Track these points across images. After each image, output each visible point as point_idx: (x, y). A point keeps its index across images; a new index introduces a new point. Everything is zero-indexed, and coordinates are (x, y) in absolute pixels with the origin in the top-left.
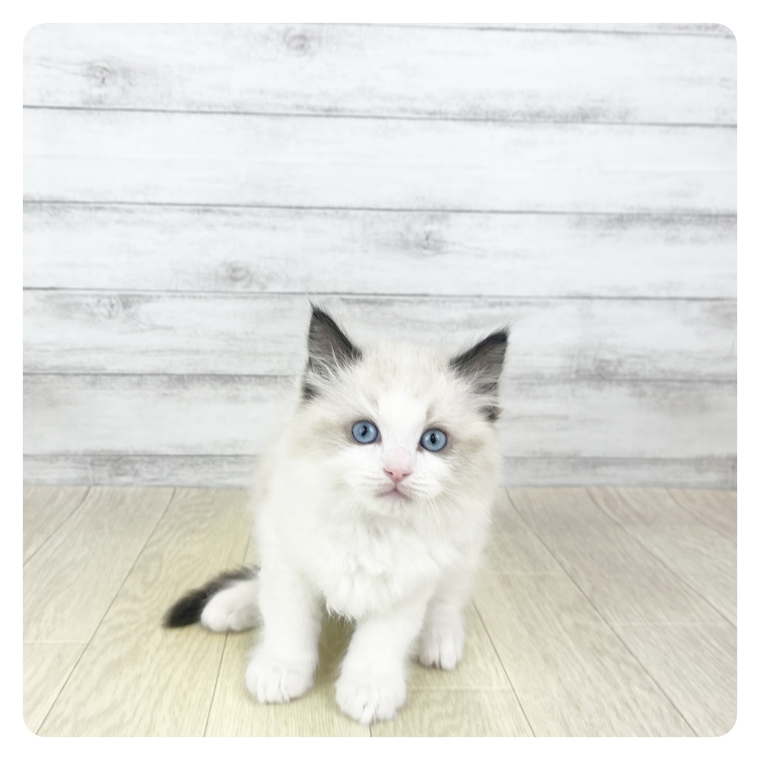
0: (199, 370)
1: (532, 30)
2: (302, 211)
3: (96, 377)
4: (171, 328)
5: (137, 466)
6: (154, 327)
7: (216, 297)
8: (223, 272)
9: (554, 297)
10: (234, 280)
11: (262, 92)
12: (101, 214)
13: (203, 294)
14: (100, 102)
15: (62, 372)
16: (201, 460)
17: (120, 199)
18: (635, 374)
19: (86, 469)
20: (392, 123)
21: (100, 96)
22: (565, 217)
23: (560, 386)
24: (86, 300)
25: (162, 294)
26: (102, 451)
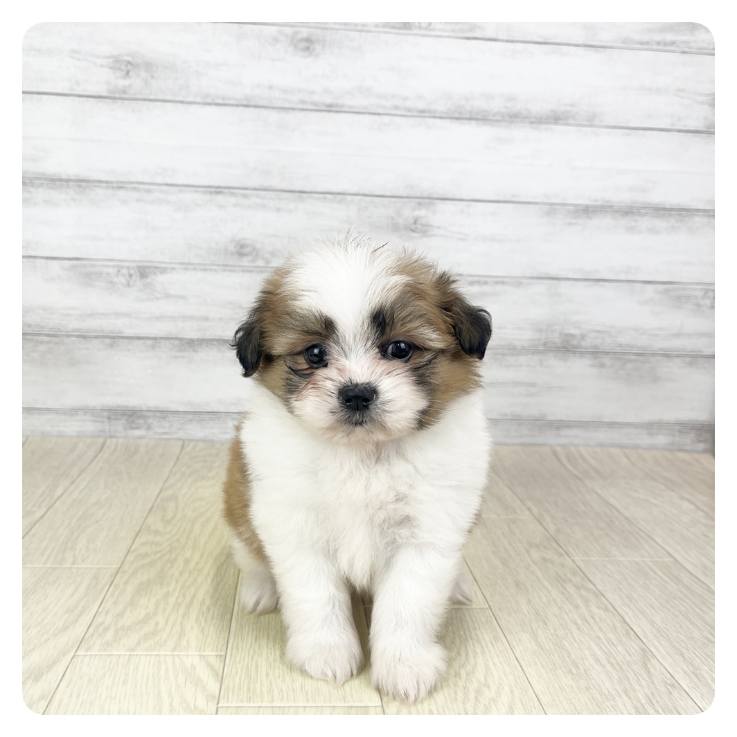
0: (208, 335)
1: (512, 41)
2: (304, 195)
3: (114, 339)
4: (183, 297)
5: (150, 421)
6: (168, 296)
7: (224, 270)
8: (232, 248)
9: (525, 278)
10: (241, 255)
11: (270, 88)
12: (122, 193)
13: (213, 267)
14: (124, 92)
15: (84, 334)
16: (208, 416)
17: (140, 180)
18: (596, 347)
19: (102, 422)
20: (386, 119)
21: (124, 86)
22: (538, 206)
23: (530, 356)
24: (106, 270)
25: (176, 266)
26: (118, 406)
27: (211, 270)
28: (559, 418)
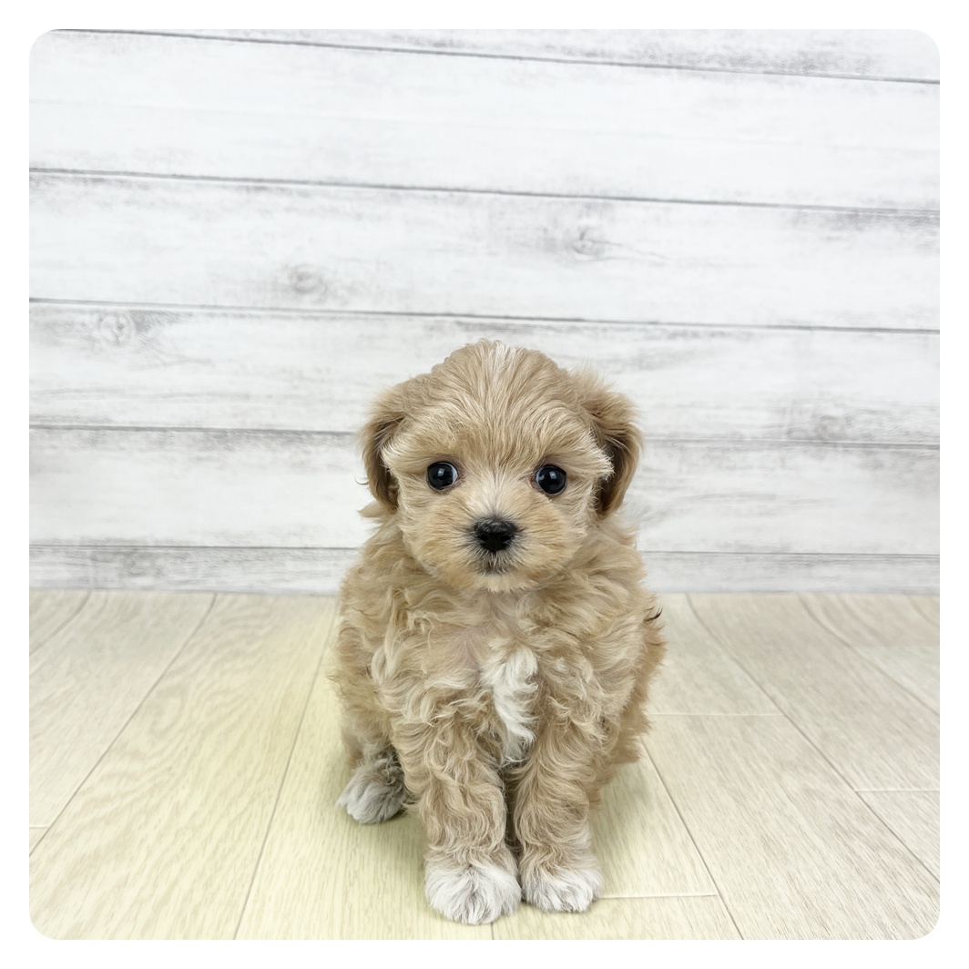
0: (250, 423)
2: (401, 192)
3: (98, 432)
4: (207, 362)
5: (160, 562)
6: (183, 360)
7: (274, 317)
8: (284, 280)
9: (759, 327)
10: (301, 291)
13: (254, 313)
15: (47, 424)
16: (253, 553)
18: (868, 436)
19: (83, 565)
20: (532, 66)
22: (777, 210)
23: (765, 453)
24: (80, 318)
25: (194, 311)
26: (108, 540)
27: (251, 316)
28: (811, 549)
